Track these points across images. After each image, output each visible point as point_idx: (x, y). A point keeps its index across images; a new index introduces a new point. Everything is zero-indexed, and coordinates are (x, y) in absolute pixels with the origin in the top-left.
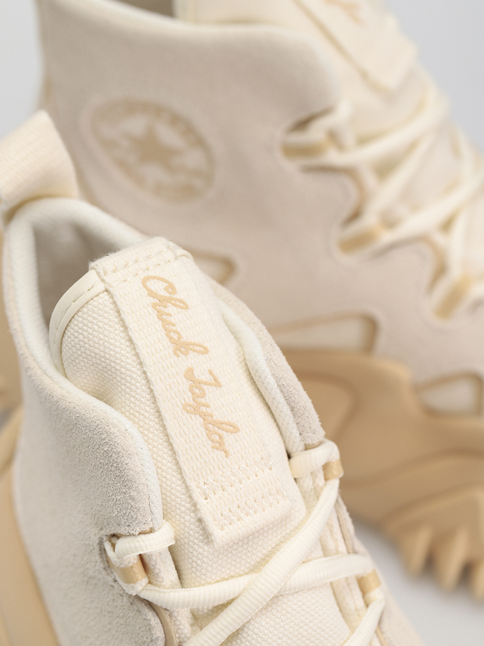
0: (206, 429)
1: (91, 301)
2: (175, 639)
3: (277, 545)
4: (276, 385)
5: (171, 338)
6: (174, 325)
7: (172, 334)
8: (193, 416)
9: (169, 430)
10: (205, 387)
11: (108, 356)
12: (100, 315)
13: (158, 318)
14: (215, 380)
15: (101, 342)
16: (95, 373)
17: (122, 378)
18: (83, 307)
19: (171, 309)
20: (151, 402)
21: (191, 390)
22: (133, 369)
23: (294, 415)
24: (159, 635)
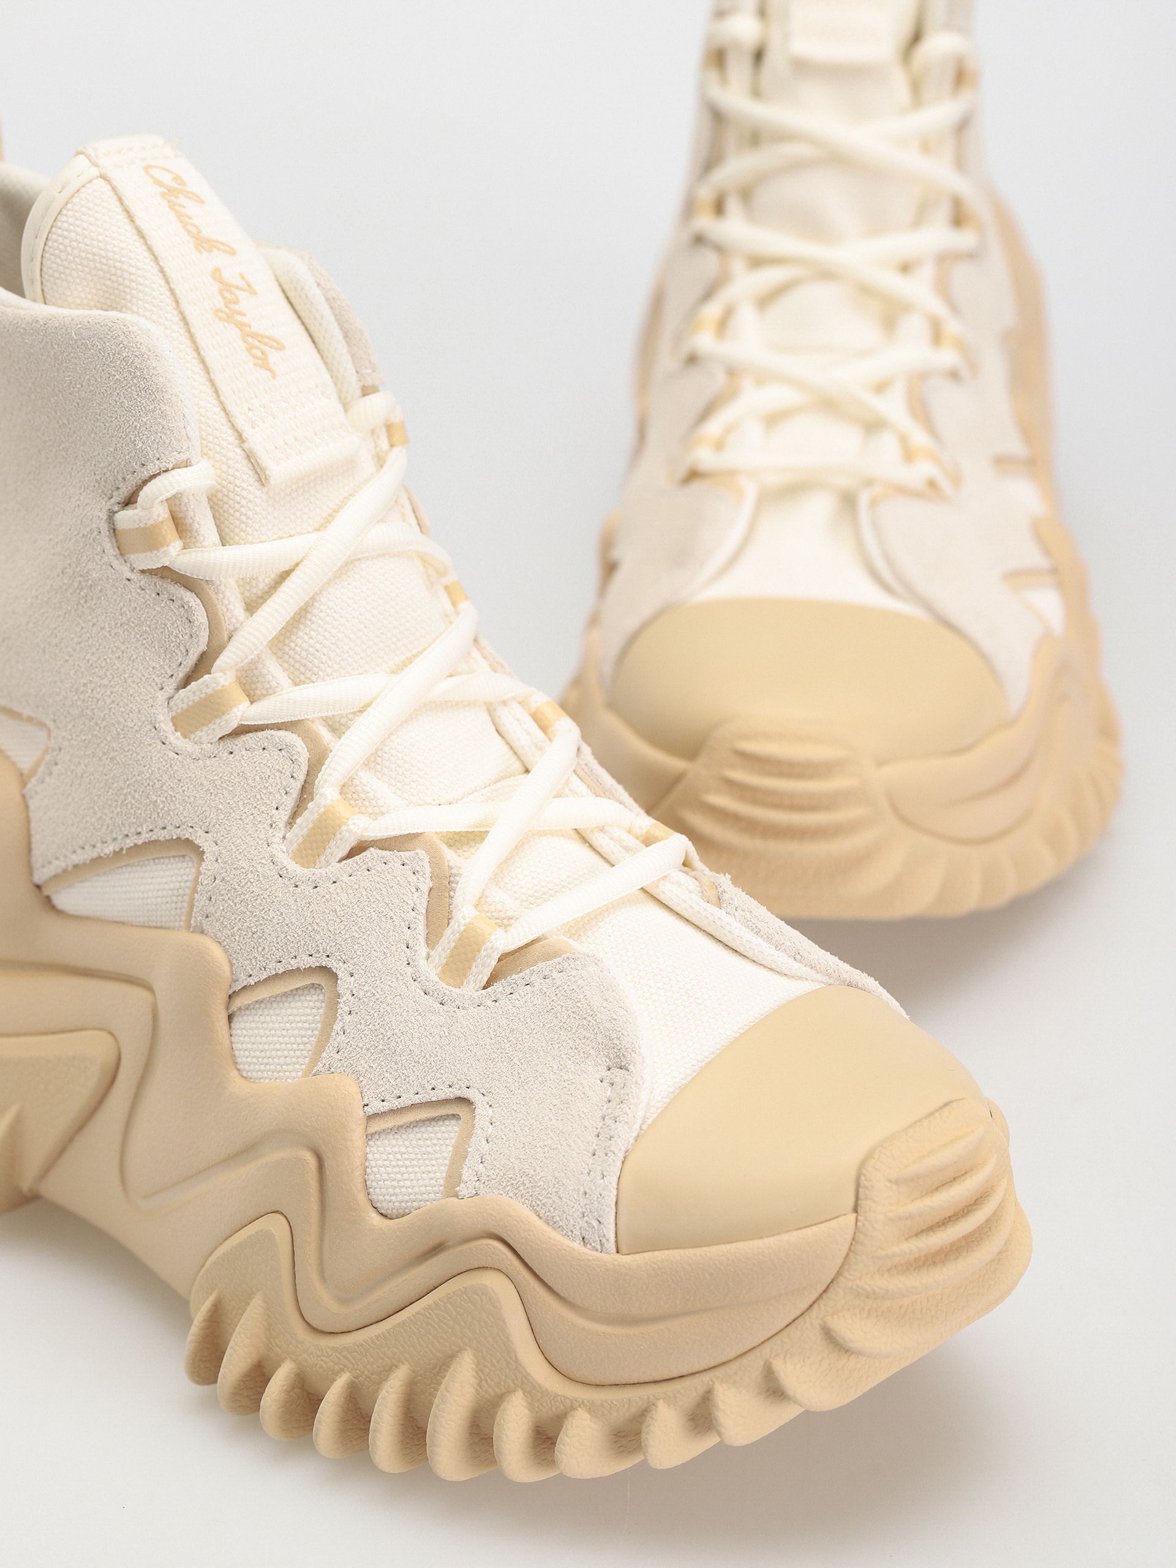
0: (245, 342)
1: (83, 188)
2: (223, 624)
3: (345, 498)
4: (323, 299)
5: (189, 232)
6: (190, 218)
7: (190, 227)
8: (226, 324)
9: (199, 341)
10: (238, 292)
11: (110, 255)
12: (96, 205)
13: (170, 208)
14: (248, 285)
15: (100, 238)
16: (92, 285)
17: (131, 281)
18: (73, 196)
19: (182, 200)
20: (172, 308)
21: (221, 293)
22: (145, 267)
23: (348, 342)
24: (202, 621)
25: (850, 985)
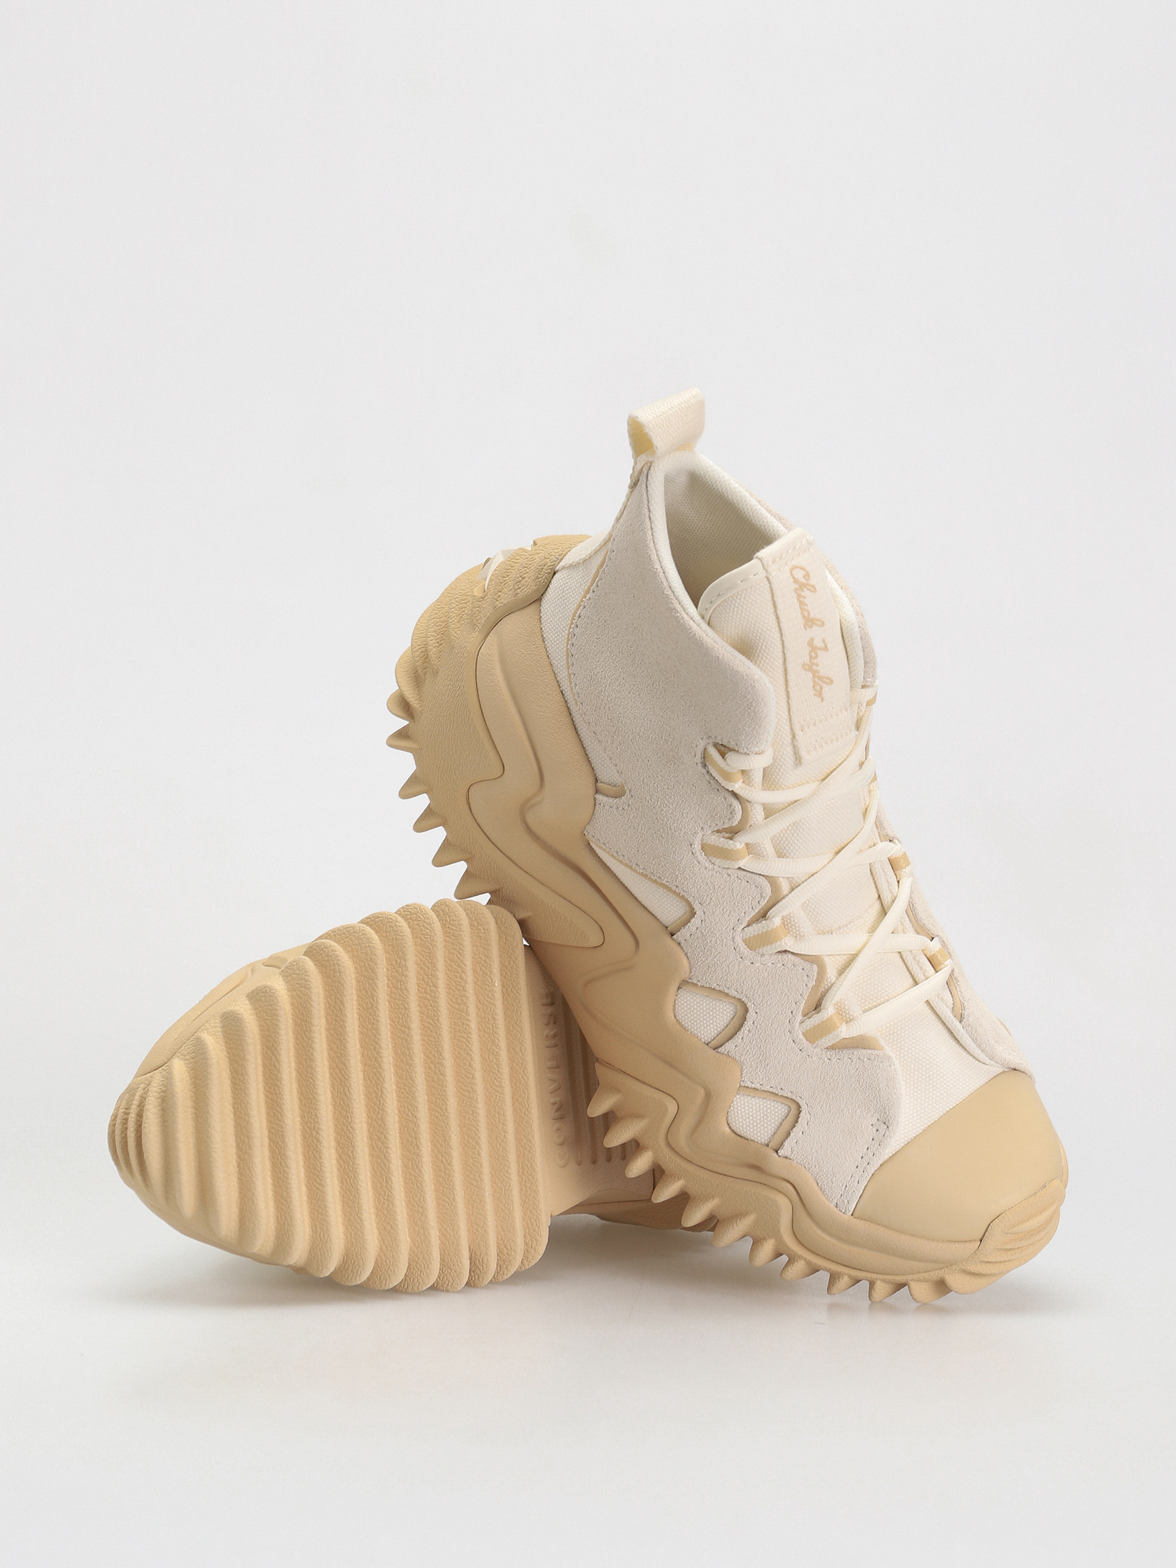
0: (813, 682)
2: (749, 820)
5: (803, 615)
7: (804, 612)
8: (807, 674)
10: (818, 651)
13: (797, 599)
14: (826, 645)
18: (748, 588)
21: (810, 654)
24: (738, 815)
25: (1015, 1070)
